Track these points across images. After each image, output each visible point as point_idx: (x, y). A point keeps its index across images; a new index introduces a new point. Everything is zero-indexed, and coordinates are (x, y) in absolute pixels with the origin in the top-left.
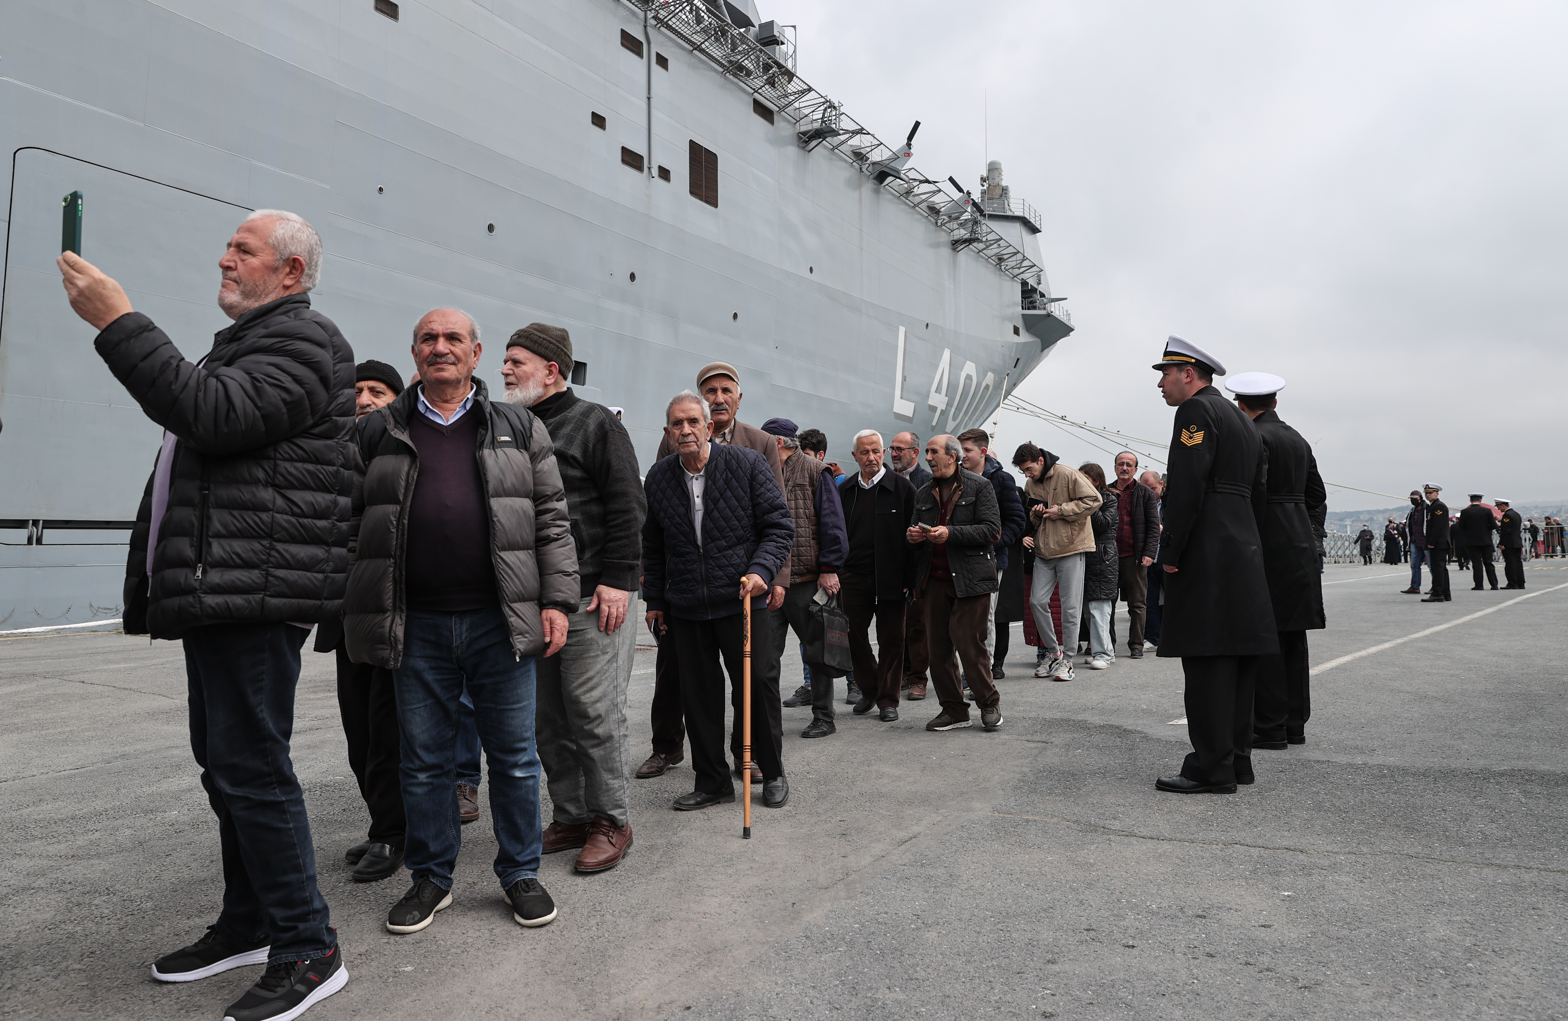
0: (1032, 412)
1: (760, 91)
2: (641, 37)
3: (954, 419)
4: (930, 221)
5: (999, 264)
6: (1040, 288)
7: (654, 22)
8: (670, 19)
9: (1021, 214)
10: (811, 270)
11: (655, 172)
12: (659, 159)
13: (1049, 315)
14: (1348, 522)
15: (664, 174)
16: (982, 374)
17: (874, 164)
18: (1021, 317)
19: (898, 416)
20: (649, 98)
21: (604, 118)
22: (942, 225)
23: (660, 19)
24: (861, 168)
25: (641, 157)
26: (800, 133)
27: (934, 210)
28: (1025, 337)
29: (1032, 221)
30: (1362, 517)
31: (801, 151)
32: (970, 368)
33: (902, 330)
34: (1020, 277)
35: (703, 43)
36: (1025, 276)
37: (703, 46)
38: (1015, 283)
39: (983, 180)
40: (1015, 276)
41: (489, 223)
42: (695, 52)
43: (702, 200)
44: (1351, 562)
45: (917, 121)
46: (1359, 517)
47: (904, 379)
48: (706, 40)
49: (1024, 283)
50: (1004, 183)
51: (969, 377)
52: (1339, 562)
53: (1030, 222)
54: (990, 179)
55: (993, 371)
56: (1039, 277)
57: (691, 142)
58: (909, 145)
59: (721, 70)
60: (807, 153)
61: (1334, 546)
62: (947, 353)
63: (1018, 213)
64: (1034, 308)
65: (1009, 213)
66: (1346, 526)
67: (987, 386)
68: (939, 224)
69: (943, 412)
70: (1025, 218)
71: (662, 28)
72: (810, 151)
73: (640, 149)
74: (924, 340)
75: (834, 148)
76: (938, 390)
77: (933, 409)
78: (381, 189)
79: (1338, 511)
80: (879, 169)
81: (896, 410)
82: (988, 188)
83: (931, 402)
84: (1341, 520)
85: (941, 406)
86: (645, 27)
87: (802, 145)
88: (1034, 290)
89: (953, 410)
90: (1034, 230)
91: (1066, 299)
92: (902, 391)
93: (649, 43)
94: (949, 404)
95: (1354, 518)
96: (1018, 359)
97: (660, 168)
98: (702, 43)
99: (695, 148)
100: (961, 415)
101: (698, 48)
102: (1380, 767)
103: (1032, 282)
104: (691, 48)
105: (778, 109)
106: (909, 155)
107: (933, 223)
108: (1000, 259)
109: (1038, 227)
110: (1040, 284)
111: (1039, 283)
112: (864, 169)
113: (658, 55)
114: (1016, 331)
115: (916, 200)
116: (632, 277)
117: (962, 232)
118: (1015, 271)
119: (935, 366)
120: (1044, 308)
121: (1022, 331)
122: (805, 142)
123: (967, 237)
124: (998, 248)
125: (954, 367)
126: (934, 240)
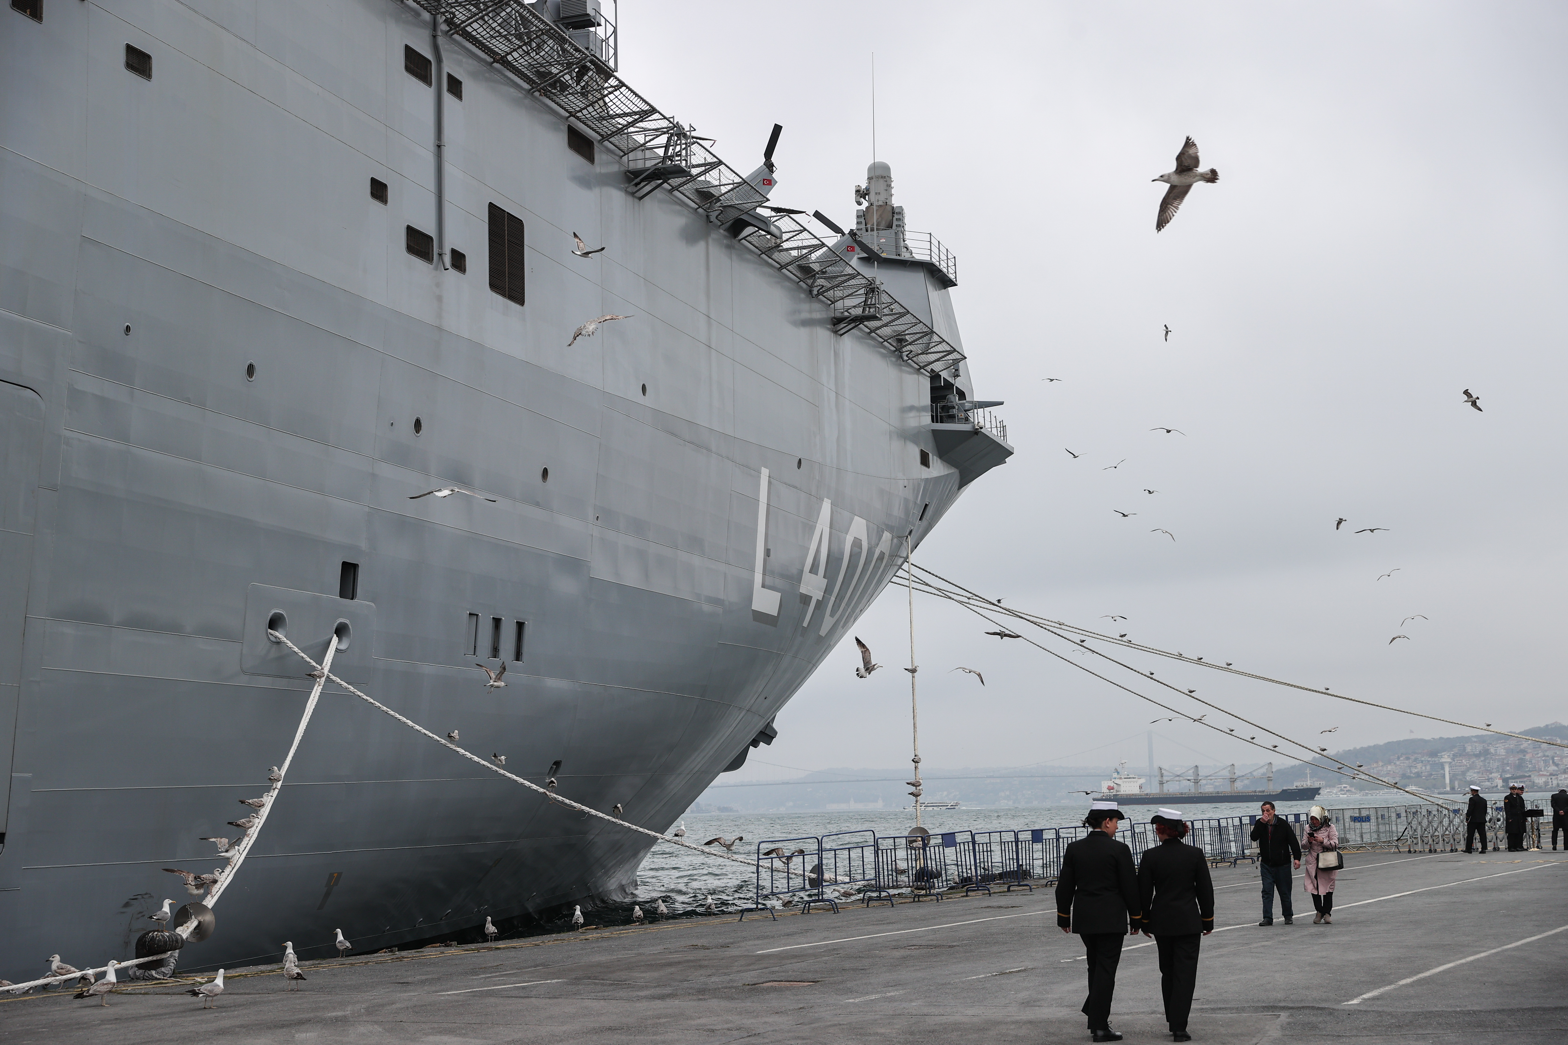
0: (939, 589)
1: (579, 114)
2: (428, 54)
3: (832, 615)
4: (801, 287)
5: (900, 350)
6: (959, 383)
7: (444, 27)
8: (469, 25)
9: (926, 258)
10: (644, 389)
11: (447, 259)
12: (453, 240)
13: (976, 432)
14: (1446, 758)
15: (459, 261)
16: (876, 533)
17: (726, 210)
18: (930, 434)
19: (760, 616)
20: (439, 146)
21: (385, 186)
22: (819, 294)
23: (454, 24)
24: (707, 216)
25: (431, 238)
26: (629, 171)
27: (806, 271)
28: (938, 469)
29: (943, 267)
30: (1469, 749)
31: (630, 199)
32: (858, 529)
33: (765, 472)
34: (929, 368)
35: (510, 53)
36: (937, 367)
37: (510, 58)
38: (921, 378)
39: (861, 194)
40: (923, 367)
41: (248, 363)
42: (496, 65)
43: (504, 295)
44: (1452, 851)
45: (776, 125)
46: (1465, 749)
47: (768, 553)
48: (515, 50)
49: (935, 377)
50: (896, 202)
51: (857, 543)
52: (1435, 851)
53: (940, 271)
54: (872, 194)
55: (890, 529)
56: (957, 366)
57: (491, 205)
58: (769, 166)
59: (527, 86)
60: (636, 200)
61: (1428, 826)
62: (826, 507)
63: (921, 254)
64: (951, 418)
65: (905, 256)
66: (1442, 766)
67: (882, 554)
68: (815, 292)
69: (820, 604)
70: (933, 265)
71: (456, 36)
72: (641, 198)
73: (428, 227)
74: (795, 487)
75: (674, 189)
76: (814, 569)
77: (806, 599)
78: (128, 329)
79: (1427, 737)
80: (733, 214)
81: (756, 606)
82: (867, 208)
83: (803, 590)
84: (1434, 754)
85: (817, 595)
86: (434, 37)
87: (632, 189)
88: (949, 386)
89: (833, 599)
90: (945, 282)
91: (1002, 403)
92: (764, 574)
93: (439, 60)
94: (828, 591)
95: (1456, 750)
96: (926, 505)
97: (454, 252)
98: (508, 54)
99: (495, 215)
100: (843, 605)
101: (504, 61)
102: (1469, 1011)
103: (947, 374)
104: (490, 60)
105: (599, 138)
106: (769, 183)
107: (804, 291)
108: (900, 341)
109: (952, 277)
110: (958, 376)
111: (956, 375)
112: (713, 218)
113: (450, 77)
114: (925, 461)
115: (783, 257)
116: (418, 425)
117: (849, 302)
118: (923, 359)
119: (809, 528)
120: (967, 419)
121: (933, 459)
122: (637, 185)
123: (858, 311)
124: (900, 326)
125: (837, 528)
126: (805, 315)
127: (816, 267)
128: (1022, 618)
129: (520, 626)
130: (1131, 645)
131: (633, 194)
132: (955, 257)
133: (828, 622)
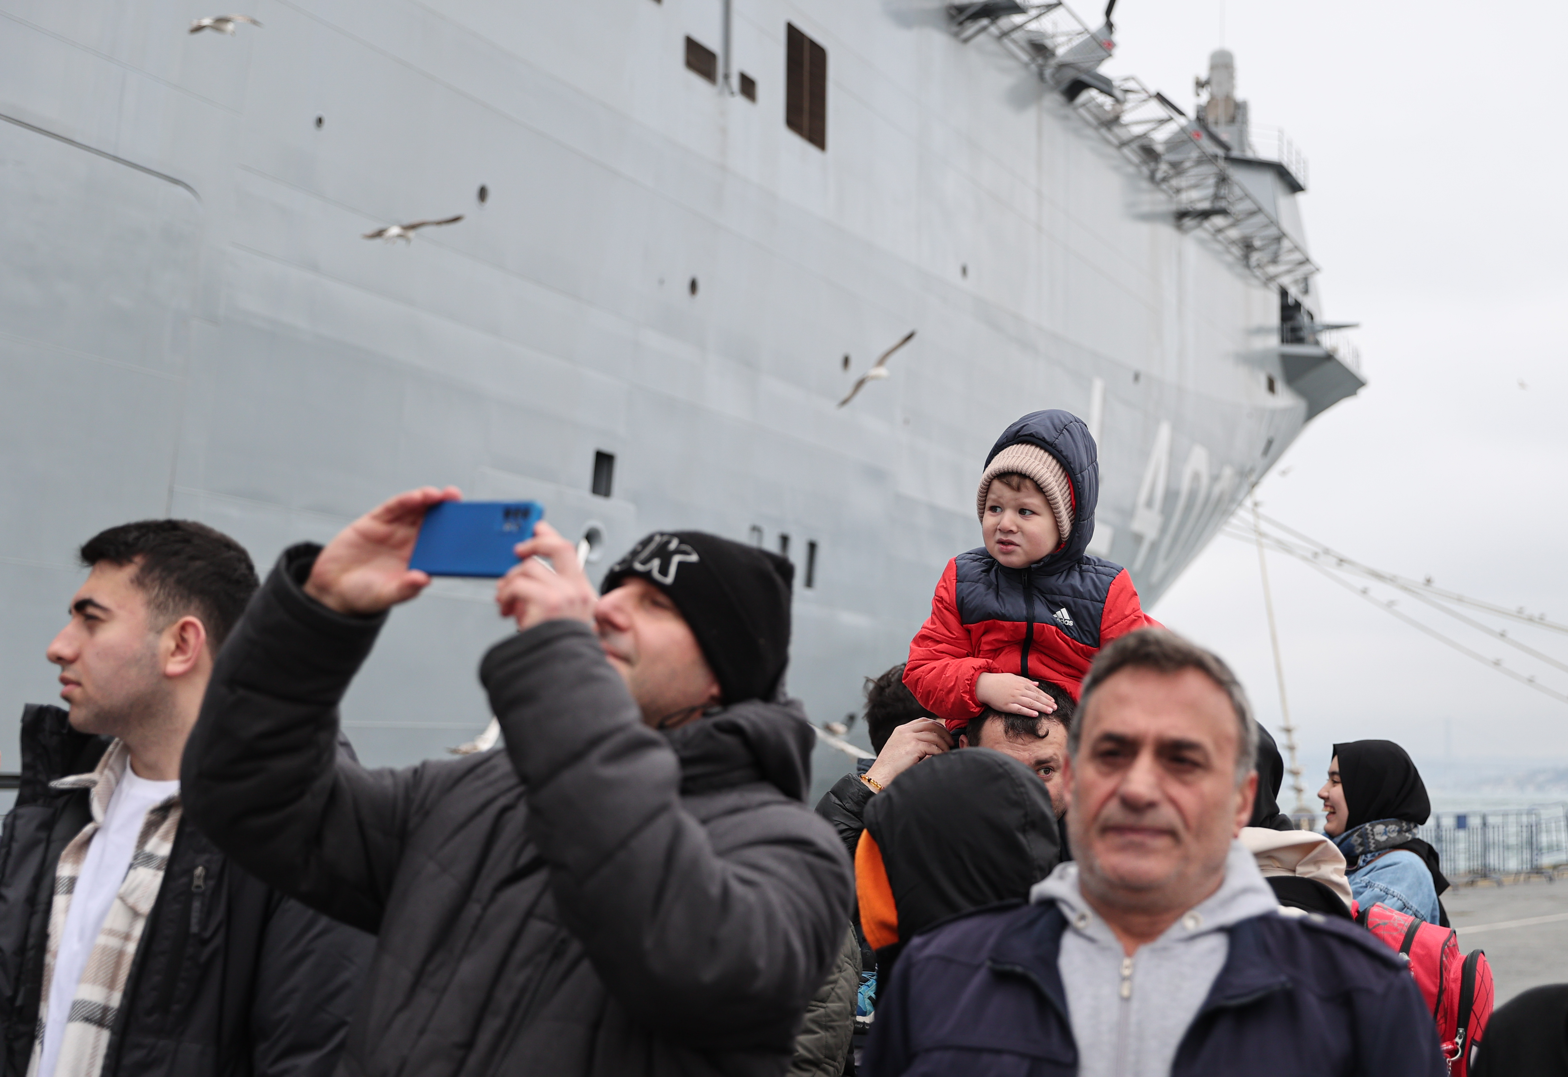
3: (1166, 558)
4: (1142, 172)
5: (1246, 257)
6: (1308, 303)
9: (1275, 159)
10: (964, 271)
11: (735, 82)
12: (742, 61)
13: (1329, 357)
15: (748, 87)
16: (1216, 469)
17: (1062, 66)
22: (1162, 180)
24: (1043, 75)
25: (715, 55)
26: (953, 7)
27: (1149, 153)
28: (1285, 397)
29: (1291, 170)
31: (953, 42)
32: (1198, 459)
33: (1098, 385)
34: (1278, 282)
36: (1286, 281)
38: (1271, 294)
39: (1200, 85)
40: (1271, 281)
41: (480, 183)
43: (802, 136)
49: (1284, 293)
51: (1196, 476)
53: (1290, 174)
54: (1214, 84)
55: (1234, 464)
56: (1306, 280)
57: (789, 26)
58: (1110, 26)
60: (960, 43)
62: (1164, 432)
63: (1267, 154)
64: (1300, 340)
65: (1250, 155)
67: (1223, 490)
68: (1158, 179)
69: (1154, 546)
70: (1278, 164)
72: (966, 41)
73: (711, 41)
74: (1131, 405)
75: (1004, 34)
76: (1149, 504)
77: (1138, 538)
78: (319, 121)
80: (1070, 75)
82: (1207, 100)
83: (1137, 526)
85: (1151, 533)
87: (955, 29)
88: (1298, 305)
89: (1168, 540)
90: (1294, 187)
91: (1357, 325)
94: (1163, 530)
96: (1271, 439)
97: (743, 76)
99: (795, 37)
103: (1294, 292)
106: (1110, 45)
107: (1146, 176)
108: (1248, 246)
110: (1307, 294)
111: (1306, 291)
112: (1047, 75)
114: (1271, 387)
115: (1123, 134)
116: (693, 286)
117: (1194, 194)
118: (1272, 270)
119: (1145, 454)
120: (1317, 343)
121: (1279, 385)
122: (961, 24)
123: (1205, 205)
124: (1248, 228)
125: (1176, 458)
126: (1146, 208)
127: (1159, 148)
129: (812, 547)
131: (956, 35)
133: (1160, 567)
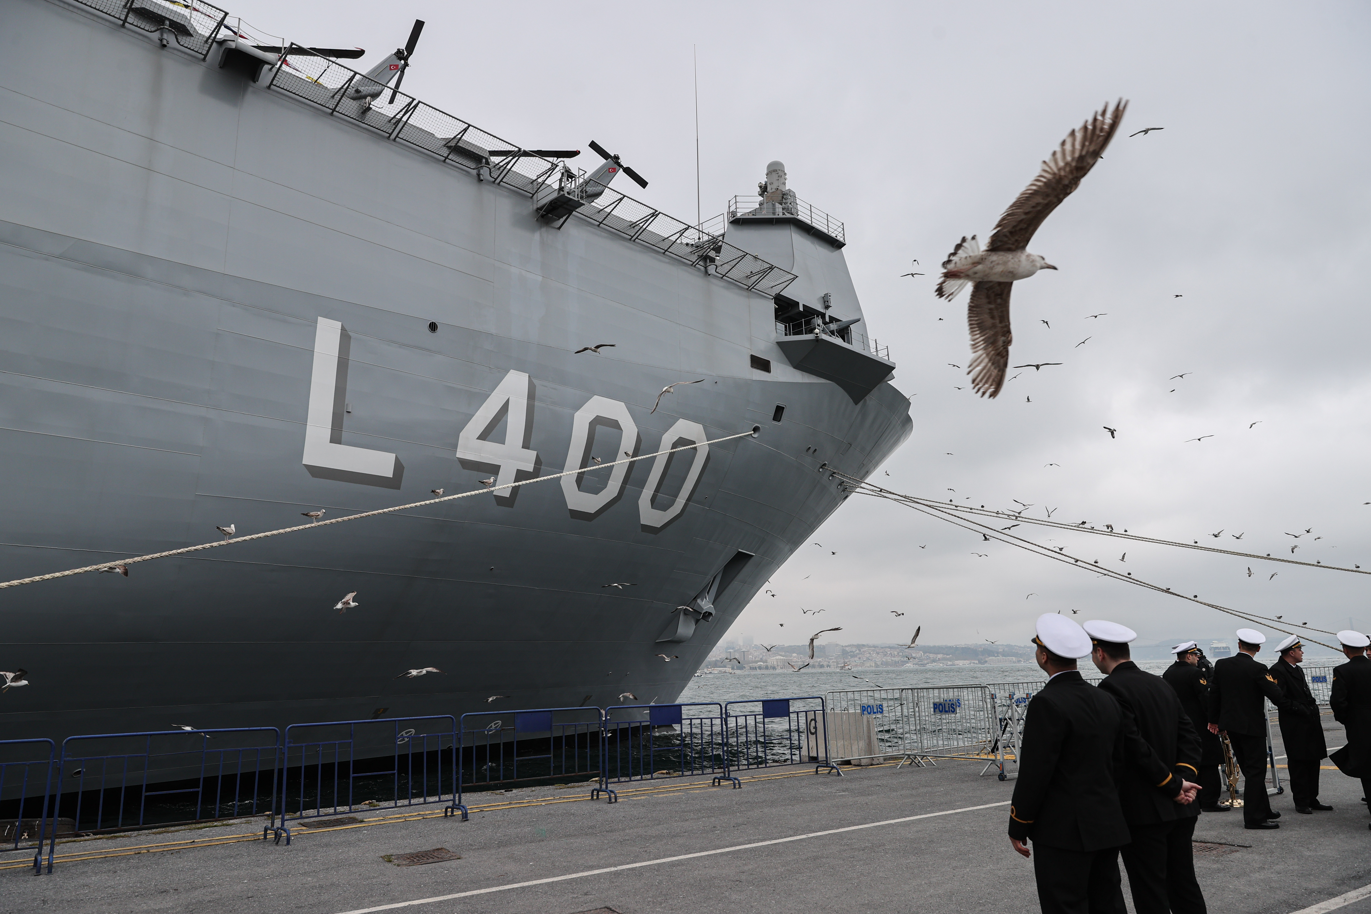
16: (655, 420)
18: (776, 346)
33: (329, 325)
67: (685, 442)
76: (491, 437)
77: (480, 467)
83: (466, 456)
85: (512, 464)
90: (832, 243)
96: (780, 407)
108: (703, 258)
109: (841, 239)
114: (760, 364)
128: (919, 503)
130: (1094, 531)
132: (843, 224)
